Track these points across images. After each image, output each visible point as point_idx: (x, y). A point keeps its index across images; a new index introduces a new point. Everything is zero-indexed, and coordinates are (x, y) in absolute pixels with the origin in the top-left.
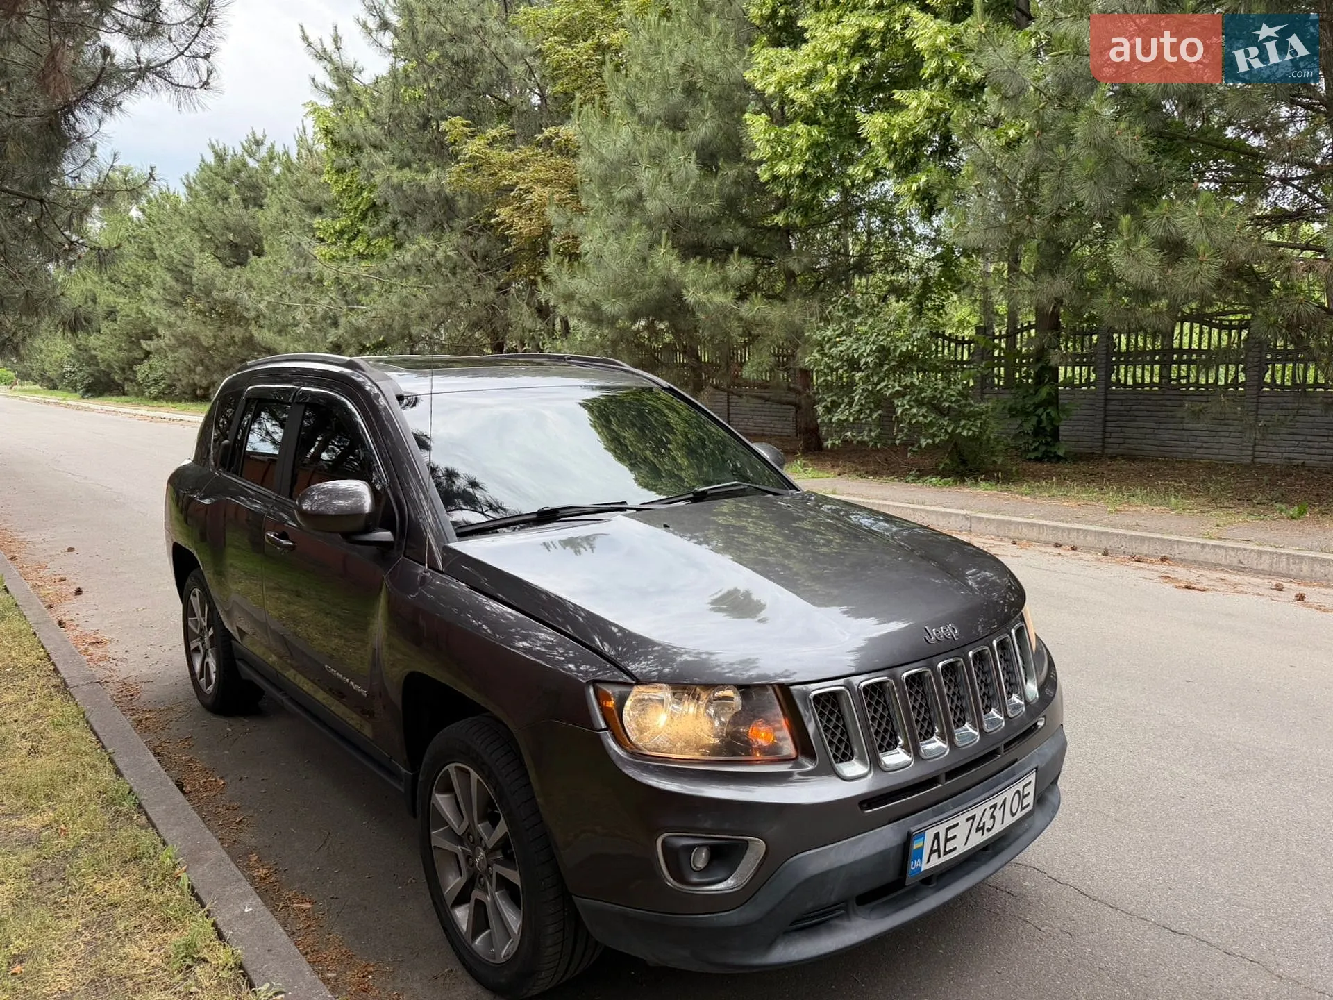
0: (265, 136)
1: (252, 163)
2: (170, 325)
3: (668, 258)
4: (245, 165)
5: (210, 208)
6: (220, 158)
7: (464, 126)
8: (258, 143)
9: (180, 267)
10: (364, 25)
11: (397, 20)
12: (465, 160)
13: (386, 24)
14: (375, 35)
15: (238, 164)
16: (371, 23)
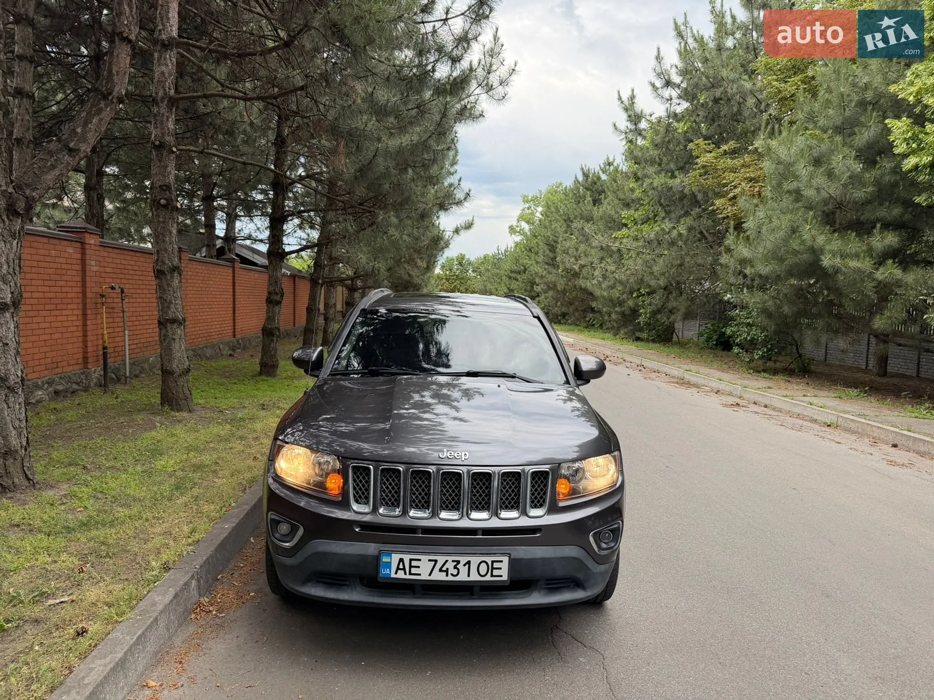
0: (614, 160)
1: (604, 177)
2: (542, 277)
3: (813, 232)
4: (599, 178)
5: (575, 206)
6: (586, 175)
7: (705, 144)
8: (610, 164)
9: (552, 243)
10: (653, 85)
11: (677, 79)
12: (699, 169)
13: (668, 83)
14: (660, 91)
15: (595, 179)
16: (658, 84)
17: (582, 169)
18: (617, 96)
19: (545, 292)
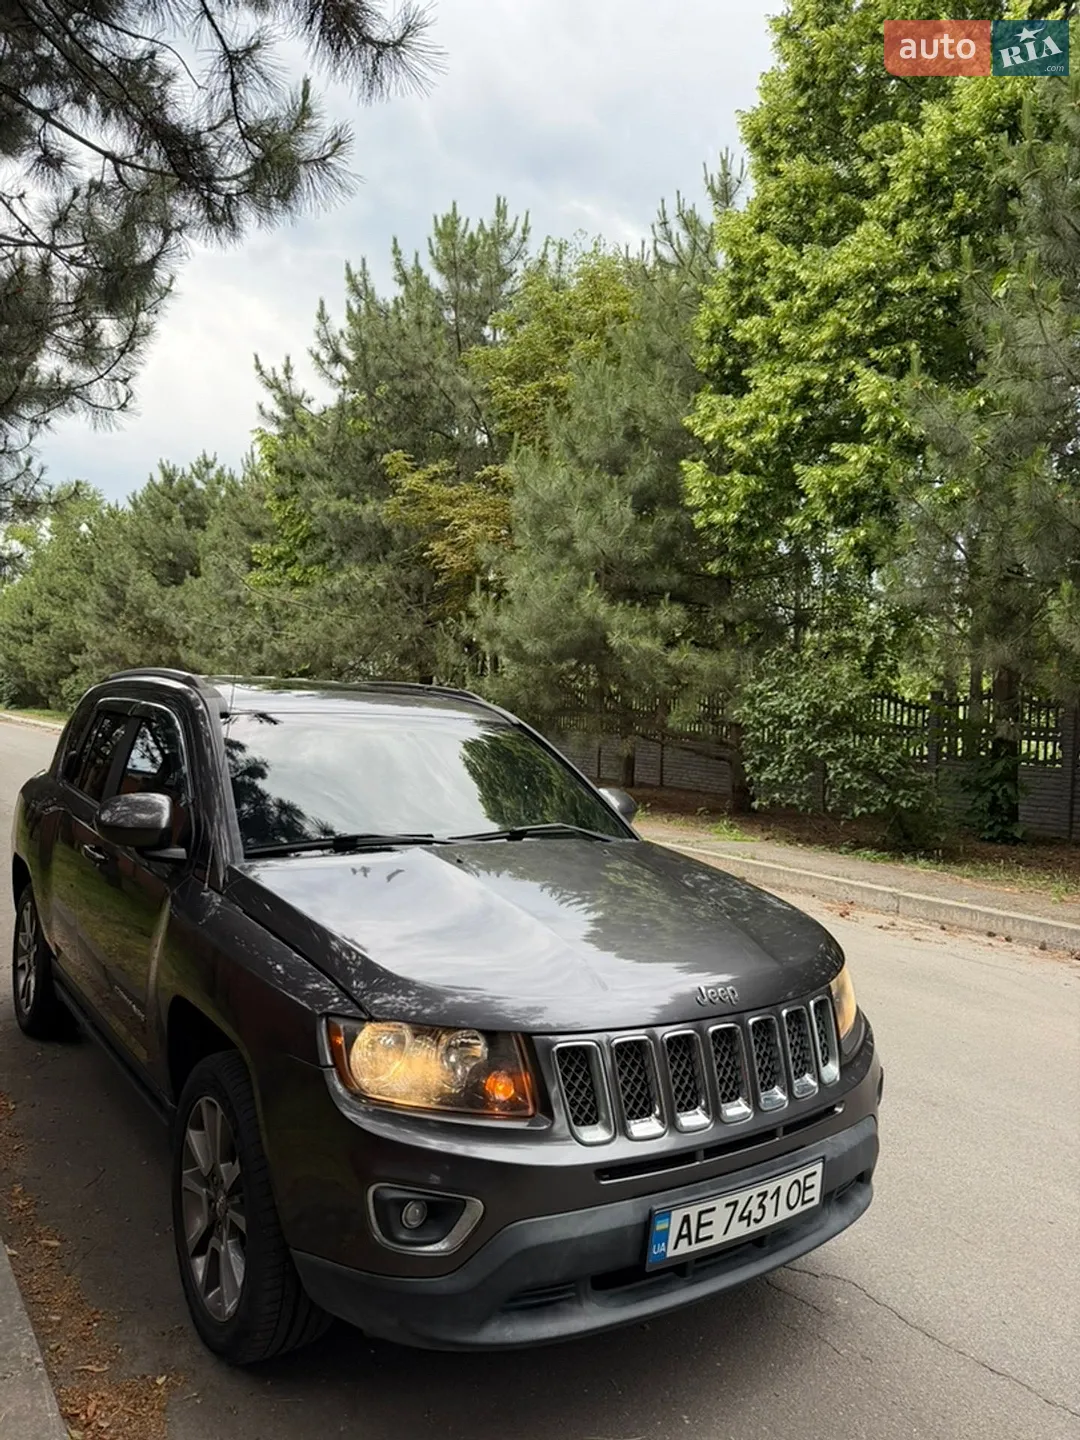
0: (215, 459)
1: (199, 484)
2: (98, 640)
3: (595, 599)
4: (192, 486)
5: (153, 526)
6: (169, 478)
7: (406, 459)
8: (208, 465)
9: (116, 583)
10: (317, 357)
11: (350, 354)
12: (403, 494)
13: (337, 358)
14: (326, 366)
15: (186, 485)
16: (324, 356)
17: (162, 467)
18: (254, 362)
19: (99, 665)
